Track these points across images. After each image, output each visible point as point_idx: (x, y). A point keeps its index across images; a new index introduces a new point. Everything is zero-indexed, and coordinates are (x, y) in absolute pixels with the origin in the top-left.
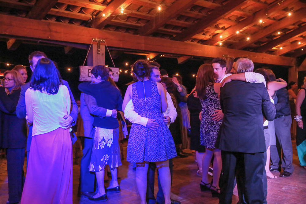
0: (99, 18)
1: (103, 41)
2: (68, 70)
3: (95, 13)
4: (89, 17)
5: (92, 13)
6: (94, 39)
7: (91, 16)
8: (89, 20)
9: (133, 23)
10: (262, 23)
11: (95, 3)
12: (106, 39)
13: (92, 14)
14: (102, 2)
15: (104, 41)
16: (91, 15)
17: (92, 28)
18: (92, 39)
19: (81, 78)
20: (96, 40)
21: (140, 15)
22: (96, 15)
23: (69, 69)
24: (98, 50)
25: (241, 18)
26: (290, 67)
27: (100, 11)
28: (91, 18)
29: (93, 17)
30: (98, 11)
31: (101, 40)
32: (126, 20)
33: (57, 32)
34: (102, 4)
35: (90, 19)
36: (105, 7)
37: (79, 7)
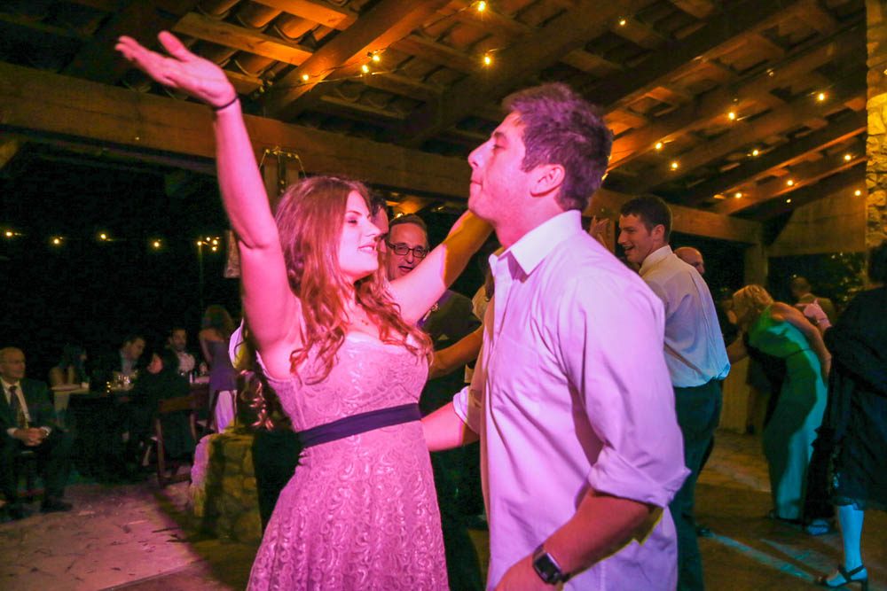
0: (288, 88)
1: (293, 156)
2: (154, 246)
3: (273, 74)
4: (255, 84)
5: (262, 72)
6: (267, 151)
7: (260, 82)
8: (252, 93)
9: (377, 109)
10: (734, 121)
11: (281, 41)
12: (302, 151)
13: (264, 77)
14: (300, 40)
15: (297, 157)
16: (259, 78)
17: (262, 115)
18: (264, 151)
19: (229, 269)
20: (275, 153)
21: (404, 85)
22: (274, 80)
23: (157, 245)
24: (279, 183)
25: (663, 105)
26: (751, 245)
27: (291, 67)
28: (260, 85)
29: (265, 83)
30: (285, 66)
31: (289, 155)
32: (355, 99)
33: (158, 124)
34: (300, 43)
35: (258, 90)
36: (308, 55)
37: (231, 49)
